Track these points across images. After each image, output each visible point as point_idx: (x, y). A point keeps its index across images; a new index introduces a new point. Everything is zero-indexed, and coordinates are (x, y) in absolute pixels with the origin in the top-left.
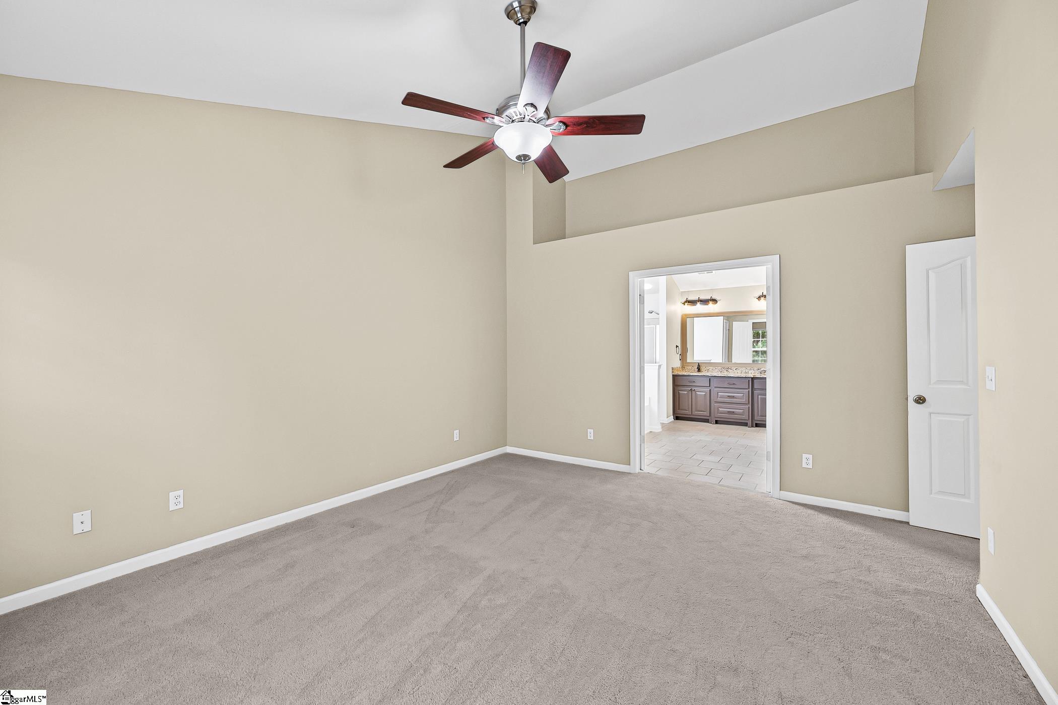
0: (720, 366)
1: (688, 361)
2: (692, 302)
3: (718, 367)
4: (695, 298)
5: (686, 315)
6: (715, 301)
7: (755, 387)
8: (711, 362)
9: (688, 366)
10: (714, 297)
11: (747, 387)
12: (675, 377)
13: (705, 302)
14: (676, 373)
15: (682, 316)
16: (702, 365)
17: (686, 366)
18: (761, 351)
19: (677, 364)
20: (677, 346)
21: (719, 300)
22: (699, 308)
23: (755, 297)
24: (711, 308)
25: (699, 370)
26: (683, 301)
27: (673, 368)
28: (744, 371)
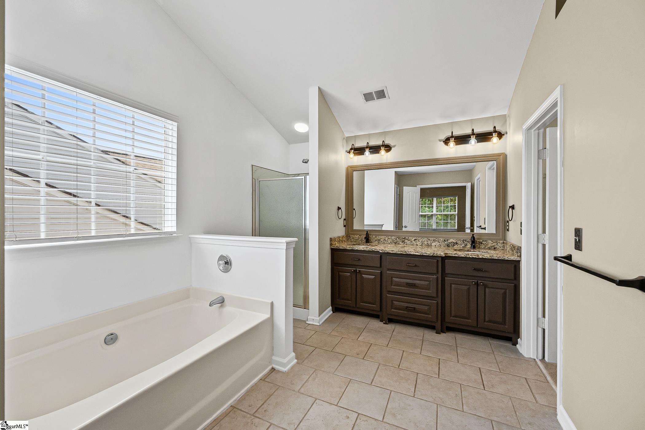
0: (394, 236)
1: (355, 228)
2: (360, 151)
3: (391, 236)
4: (362, 144)
5: (351, 167)
6: (388, 148)
7: (448, 271)
8: (384, 229)
9: (354, 234)
10: (387, 142)
11: (435, 272)
12: (335, 252)
13: (375, 149)
14: (337, 245)
15: (347, 169)
16: (371, 233)
17: (352, 234)
18: (450, 215)
19: (339, 230)
20: (339, 208)
21: (394, 146)
22: (368, 158)
23: (440, 141)
24: (383, 157)
25: (368, 240)
26: (348, 149)
27: (331, 240)
28: (426, 243)
